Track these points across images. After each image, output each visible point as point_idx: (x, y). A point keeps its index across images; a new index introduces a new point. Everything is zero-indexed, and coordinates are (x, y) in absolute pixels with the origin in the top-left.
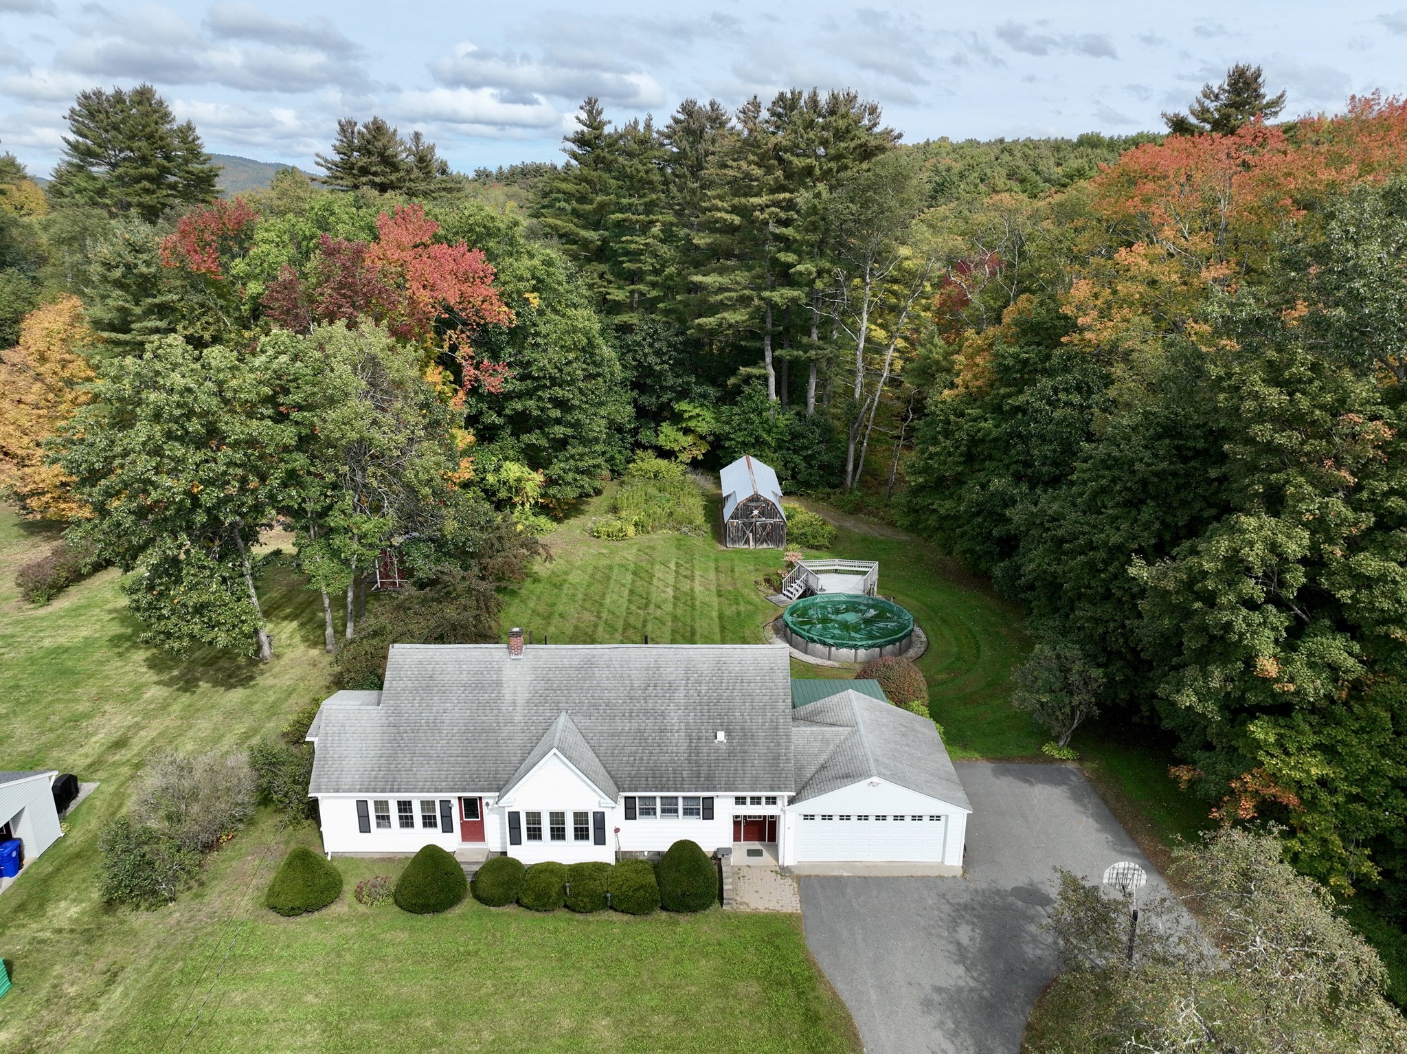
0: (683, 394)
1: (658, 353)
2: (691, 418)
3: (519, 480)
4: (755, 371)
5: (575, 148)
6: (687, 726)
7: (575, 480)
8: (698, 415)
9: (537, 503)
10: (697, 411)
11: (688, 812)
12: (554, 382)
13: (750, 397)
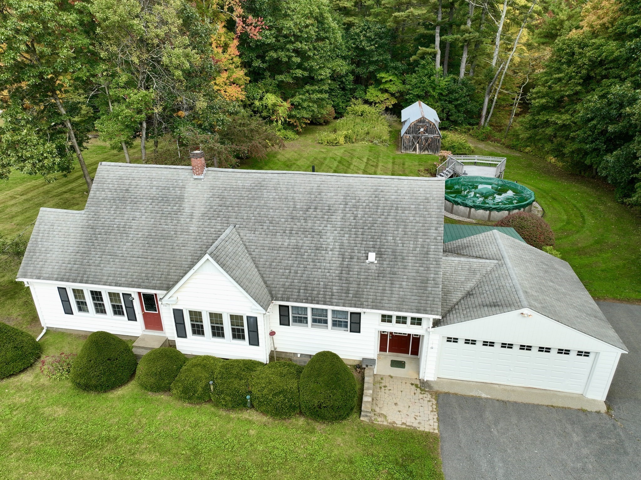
0: (385, 69)
1: (369, 40)
2: (386, 82)
3: (274, 105)
4: (429, 50)
6: (342, 245)
7: (309, 106)
8: (391, 81)
9: (285, 121)
10: (391, 78)
11: (336, 324)
12: (298, 38)
13: (424, 67)
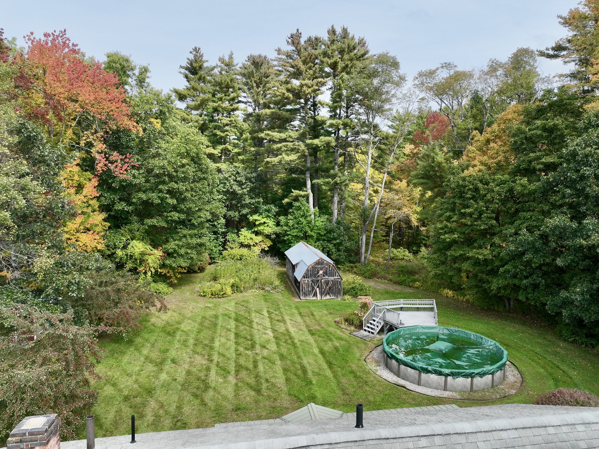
0: (255, 211)
1: (240, 184)
2: (260, 224)
3: (143, 254)
4: (302, 193)
5: (187, 72)
7: (187, 253)
8: (265, 223)
9: (156, 271)
10: (265, 220)
13: (299, 208)
